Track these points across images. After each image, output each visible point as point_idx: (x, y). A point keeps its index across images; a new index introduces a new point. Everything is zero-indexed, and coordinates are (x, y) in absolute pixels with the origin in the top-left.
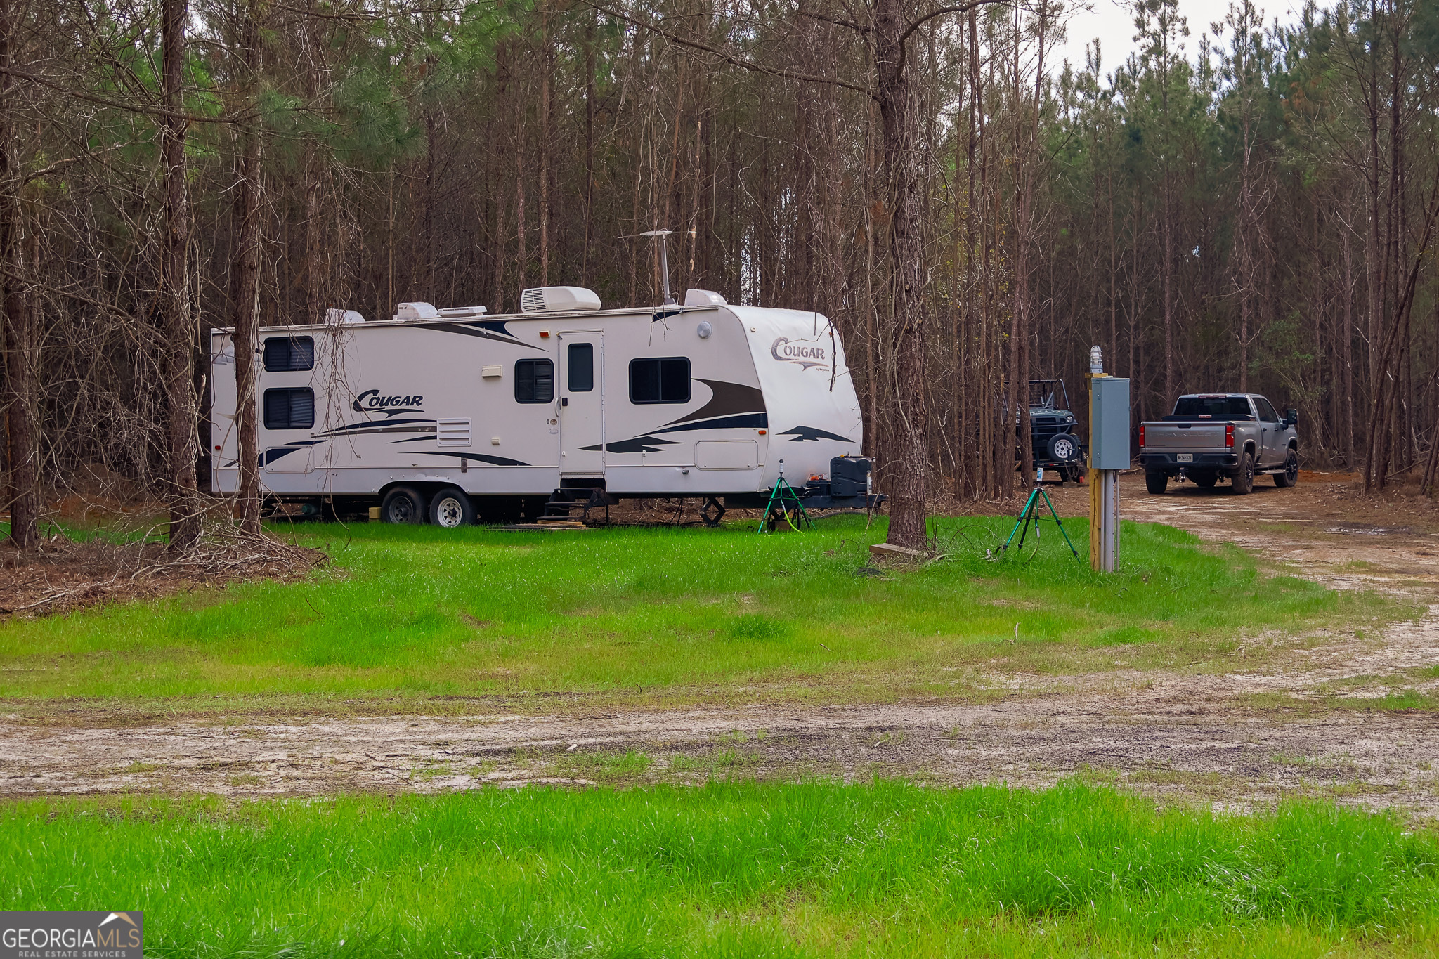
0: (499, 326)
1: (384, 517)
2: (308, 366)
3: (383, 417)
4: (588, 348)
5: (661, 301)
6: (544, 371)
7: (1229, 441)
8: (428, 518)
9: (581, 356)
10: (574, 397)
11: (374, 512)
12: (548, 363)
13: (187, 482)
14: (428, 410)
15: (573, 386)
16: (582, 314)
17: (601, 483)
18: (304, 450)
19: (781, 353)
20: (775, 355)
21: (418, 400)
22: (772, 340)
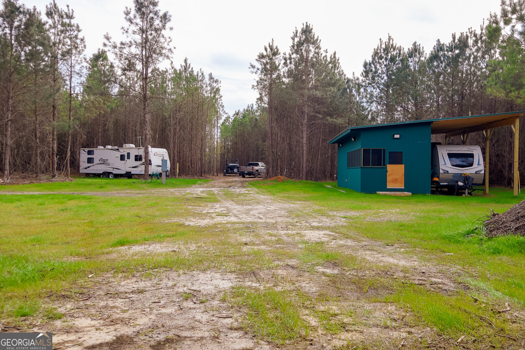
0: (118, 149)
1: (103, 177)
2: (93, 154)
3: (103, 162)
4: (129, 153)
5: (140, 146)
6: (124, 156)
7: (252, 169)
8: (109, 177)
9: (129, 154)
10: (128, 160)
11: (101, 176)
12: (124, 155)
13: (55, 170)
14: (109, 161)
15: (128, 159)
16: (131, 148)
17: (131, 172)
18: (92, 167)
19: (155, 154)
20: (154, 155)
21: (107, 160)
22: (154, 153)
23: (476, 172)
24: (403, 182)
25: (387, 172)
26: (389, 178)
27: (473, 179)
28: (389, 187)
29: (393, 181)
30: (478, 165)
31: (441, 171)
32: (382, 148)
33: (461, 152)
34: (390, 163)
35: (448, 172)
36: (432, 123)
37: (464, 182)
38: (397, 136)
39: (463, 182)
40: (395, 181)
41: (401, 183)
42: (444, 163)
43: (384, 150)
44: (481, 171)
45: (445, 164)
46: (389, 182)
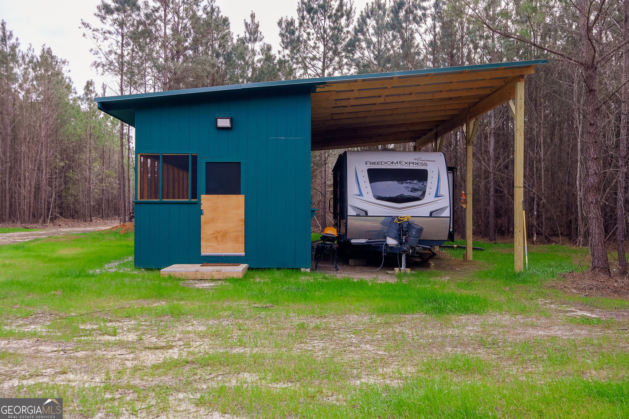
23: (431, 213)
24: (242, 239)
25: (201, 213)
26: (207, 231)
27: (420, 230)
28: (205, 251)
29: (216, 237)
30: (437, 196)
31: (351, 212)
32: (190, 152)
33: (399, 167)
34: (209, 192)
35: (366, 212)
36: (314, 91)
37: (398, 238)
38: (224, 123)
39: (395, 238)
40: (221, 236)
41: (236, 240)
42: (357, 192)
43: (195, 158)
44: (442, 209)
45: (361, 194)
46: (207, 240)
